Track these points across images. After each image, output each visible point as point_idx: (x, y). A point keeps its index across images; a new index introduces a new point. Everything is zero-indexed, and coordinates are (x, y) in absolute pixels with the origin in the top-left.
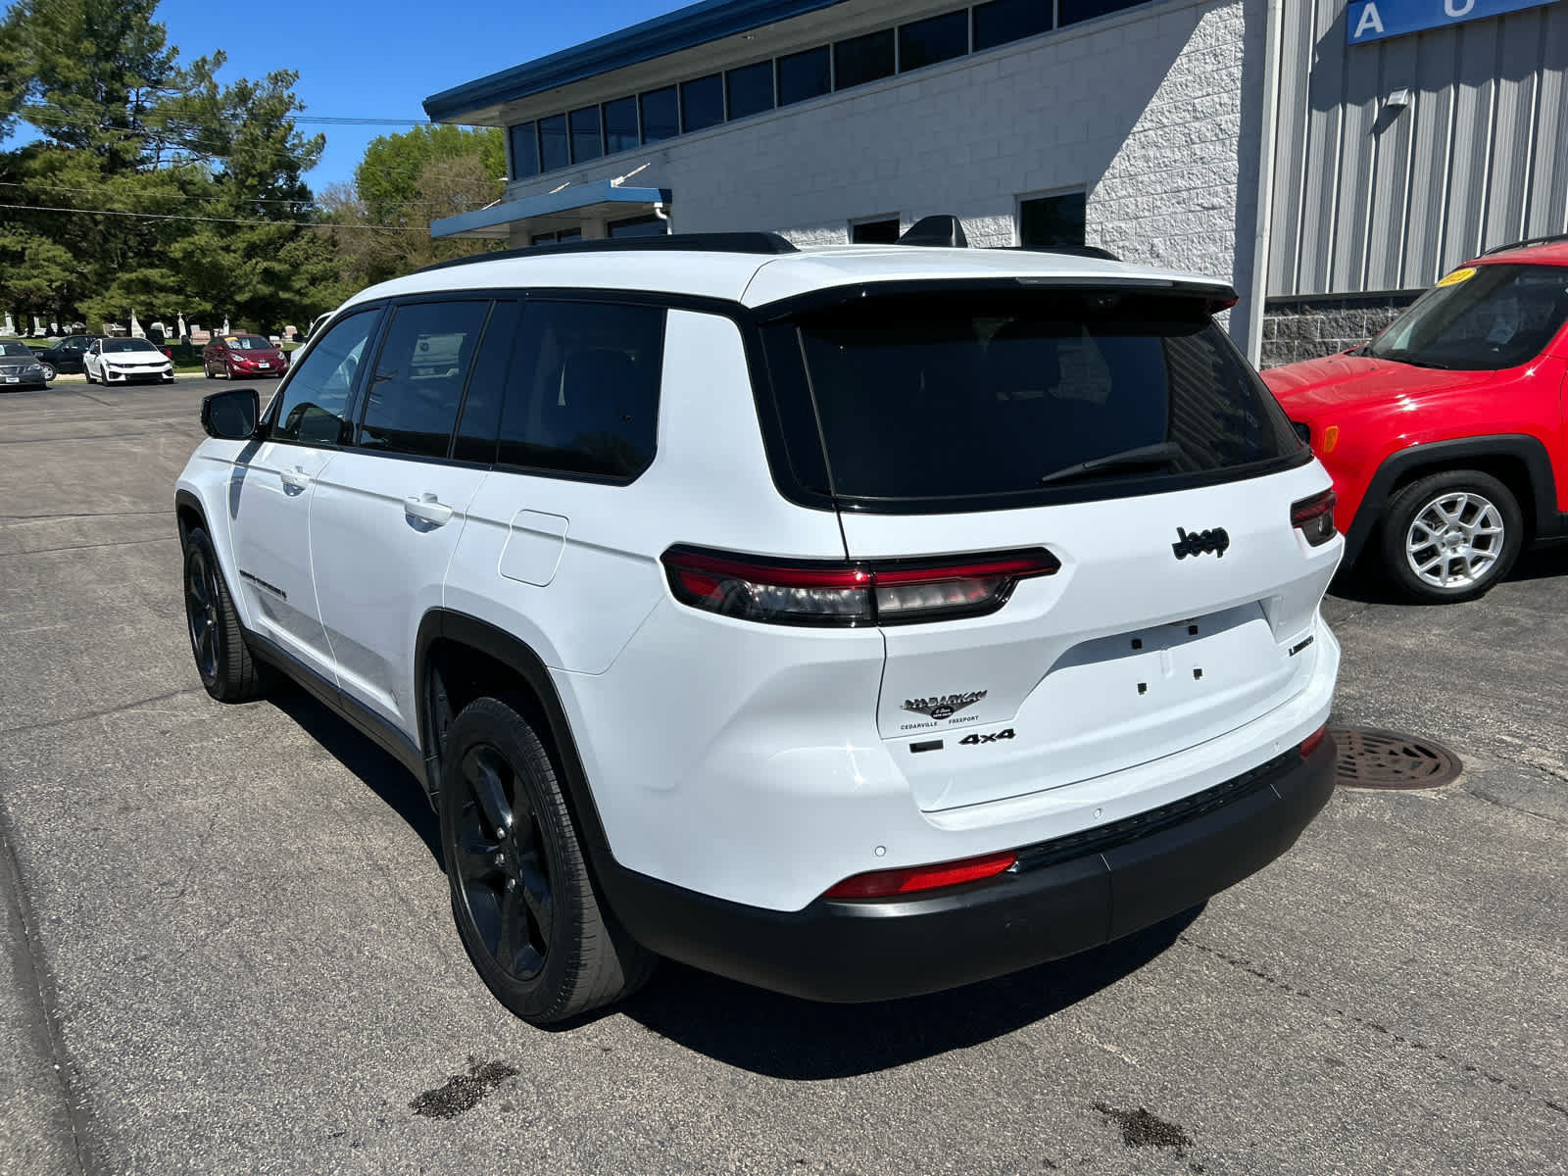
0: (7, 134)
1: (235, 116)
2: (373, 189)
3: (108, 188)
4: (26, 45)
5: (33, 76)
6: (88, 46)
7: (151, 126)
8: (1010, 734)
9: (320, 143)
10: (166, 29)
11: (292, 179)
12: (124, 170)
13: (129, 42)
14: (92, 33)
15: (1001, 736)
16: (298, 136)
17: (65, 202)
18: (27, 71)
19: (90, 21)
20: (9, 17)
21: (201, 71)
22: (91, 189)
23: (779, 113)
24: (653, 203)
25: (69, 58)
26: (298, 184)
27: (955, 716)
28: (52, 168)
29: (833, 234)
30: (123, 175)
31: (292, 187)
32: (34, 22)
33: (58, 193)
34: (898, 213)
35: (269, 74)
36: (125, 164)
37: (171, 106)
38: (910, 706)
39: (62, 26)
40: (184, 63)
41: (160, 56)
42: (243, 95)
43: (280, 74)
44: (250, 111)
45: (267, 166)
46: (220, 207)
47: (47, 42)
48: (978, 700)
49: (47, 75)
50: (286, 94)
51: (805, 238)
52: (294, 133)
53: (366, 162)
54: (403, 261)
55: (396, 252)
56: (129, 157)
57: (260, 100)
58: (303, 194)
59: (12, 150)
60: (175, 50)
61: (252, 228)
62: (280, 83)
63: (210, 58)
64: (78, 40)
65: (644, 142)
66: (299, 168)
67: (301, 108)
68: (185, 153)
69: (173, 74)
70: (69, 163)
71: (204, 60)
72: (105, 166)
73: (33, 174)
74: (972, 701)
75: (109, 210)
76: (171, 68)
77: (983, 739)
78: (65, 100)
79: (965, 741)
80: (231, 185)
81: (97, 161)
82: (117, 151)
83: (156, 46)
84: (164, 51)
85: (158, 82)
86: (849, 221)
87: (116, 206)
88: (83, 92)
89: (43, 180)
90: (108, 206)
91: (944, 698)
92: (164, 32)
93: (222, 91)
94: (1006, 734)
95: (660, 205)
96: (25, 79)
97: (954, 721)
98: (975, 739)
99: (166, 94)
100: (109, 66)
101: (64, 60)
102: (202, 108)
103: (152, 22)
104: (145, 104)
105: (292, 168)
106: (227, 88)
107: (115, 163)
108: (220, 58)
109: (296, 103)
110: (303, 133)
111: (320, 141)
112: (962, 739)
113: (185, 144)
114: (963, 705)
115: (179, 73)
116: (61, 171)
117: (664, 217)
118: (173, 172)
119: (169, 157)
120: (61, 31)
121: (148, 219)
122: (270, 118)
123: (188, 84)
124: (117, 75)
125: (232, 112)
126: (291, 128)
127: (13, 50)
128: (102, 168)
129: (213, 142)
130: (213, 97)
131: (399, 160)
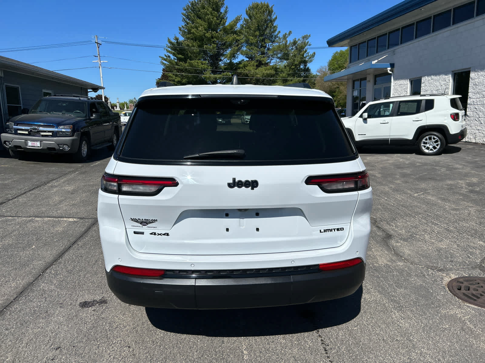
0: (237, 58)
1: (292, 49)
2: (332, 67)
3: (257, 71)
4: (243, 34)
5: (244, 42)
6: (257, 33)
7: (270, 53)
8: (168, 235)
9: (314, 55)
10: (278, 26)
11: (305, 66)
12: (262, 66)
13: (268, 31)
14: (259, 29)
15: (164, 234)
16: (308, 53)
17: (247, 75)
18: (242, 41)
19: (258, 26)
20: (240, 27)
21: (285, 37)
22: (253, 71)
23: (433, 35)
24: (387, 68)
25: (252, 37)
26: (307, 67)
27: (149, 225)
28: (245, 66)
29: (446, 76)
30: (262, 67)
31: (305, 68)
32: (245, 28)
33: (245, 73)
34: (470, 68)
35: (302, 36)
36: (262, 64)
37: (276, 48)
38: (132, 220)
39: (251, 28)
40: (281, 35)
41: (275, 34)
42: (295, 43)
43: (305, 36)
44: (296, 47)
45: (298, 63)
46: (284, 75)
47: (248, 33)
48: (155, 222)
49: (247, 42)
50: (307, 41)
51: (436, 78)
52: (307, 52)
53: (332, 59)
54: (338, 89)
55: (337, 86)
56: (263, 62)
57: (299, 43)
58: (308, 70)
59: (236, 62)
60: (279, 32)
61: (291, 80)
62: (305, 39)
63: (287, 33)
64: (255, 32)
65: (388, 48)
66: (307, 63)
67: (310, 45)
68: (278, 60)
69: (278, 38)
70: (249, 65)
71: (286, 34)
72: (257, 65)
73: (239, 68)
74: (153, 222)
75: (257, 77)
76: (278, 37)
77: (158, 234)
78: (250, 48)
79: (151, 234)
80: (288, 68)
81: (255, 64)
82: (261, 61)
83: (275, 31)
84: (277, 32)
85: (274, 41)
86: (453, 71)
87: (258, 76)
88: (255, 46)
89: (242, 69)
90: (256, 76)
91: (142, 219)
92: (277, 27)
93: (288, 42)
94: (166, 234)
95: (390, 69)
96: (242, 43)
97: (148, 227)
98: (155, 234)
99: (276, 44)
100: (261, 38)
101: (251, 37)
102: (283, 48)
103: (274, 25)
104: (270, 47)
105: (305, 62)
106: (290, 41)
107: (260, 64)
108: (290, 33)
109: (309, 44)
110: (309, 52)
111: (314, 54)
112: (150, 233)
113: (278, 58)
114: (150, 223)
115: (279, 38)
116: (246, 67)
117: (391, 72)
118: (273, 66)
119: (274, 62)
120: (251, 30)
121: (266, 79)
122: (301, 49)
123: (281, 41)
124: (263, 40)
125: (291, 48)
126: (306, 51)
127: (239, 36)
128: (257, 66)
129: (285, 57)
130: (286, 44)
131: (341, 58)
